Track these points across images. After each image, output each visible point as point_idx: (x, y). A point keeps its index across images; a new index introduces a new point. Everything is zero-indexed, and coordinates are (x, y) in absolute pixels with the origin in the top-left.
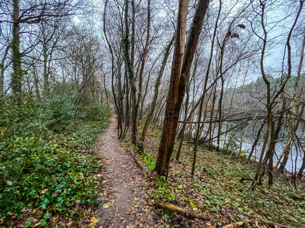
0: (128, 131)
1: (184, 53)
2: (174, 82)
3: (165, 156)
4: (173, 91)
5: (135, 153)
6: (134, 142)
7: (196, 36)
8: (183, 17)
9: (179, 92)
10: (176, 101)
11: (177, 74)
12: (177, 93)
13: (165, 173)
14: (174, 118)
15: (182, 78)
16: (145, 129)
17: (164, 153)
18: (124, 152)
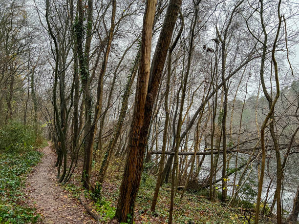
0: (76, 169)
1: (149, 71)
2: (139, 102)
3: (128, 197)
4: (138, 111)
5: (87, 201)
6: (85, 186)
7: (163, 53)
8: (148, 35)
9: (145, 114)
10: (141, 123)
11: (143, 94)
12: (143, 115)
13: (129, 220)
14: (140, 145)
15: (148, 98)
16: (105, 164)
17: (127, 191)
18: (69, 200)
